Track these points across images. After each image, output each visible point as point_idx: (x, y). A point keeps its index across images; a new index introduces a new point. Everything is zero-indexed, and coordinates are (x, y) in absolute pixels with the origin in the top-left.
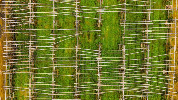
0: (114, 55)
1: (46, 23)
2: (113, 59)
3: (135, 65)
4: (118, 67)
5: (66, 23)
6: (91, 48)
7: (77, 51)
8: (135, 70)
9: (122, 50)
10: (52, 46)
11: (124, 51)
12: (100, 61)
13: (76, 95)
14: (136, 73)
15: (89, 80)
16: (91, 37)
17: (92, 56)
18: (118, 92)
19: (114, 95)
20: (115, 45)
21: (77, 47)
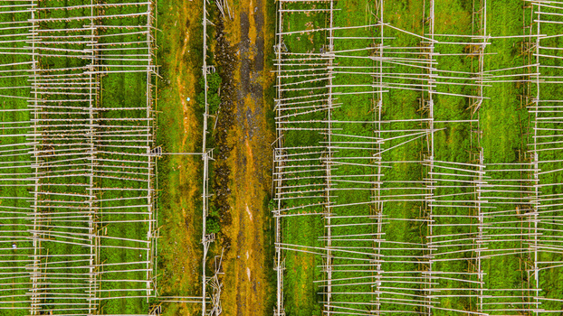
0: (504, 175)
1: (350, 103)
2: (503, 183)
3: (554, 197)
4: (514, 201)
5: (395, 104)
6: (452, 159)
7: (432, 166)
8: (554, 208)
9: (532, 163)
10: (378, 156)
11: (536, 166)
12: (482, 188)
13: (430, 262)
14: (556, 214)
15: (449, 230)
16: (451, 134)
17: (456, 178)
18: (517, 255)
19: (506, 263)
20: (506, 151)
21: (432, 157)
